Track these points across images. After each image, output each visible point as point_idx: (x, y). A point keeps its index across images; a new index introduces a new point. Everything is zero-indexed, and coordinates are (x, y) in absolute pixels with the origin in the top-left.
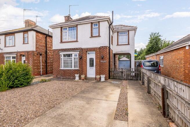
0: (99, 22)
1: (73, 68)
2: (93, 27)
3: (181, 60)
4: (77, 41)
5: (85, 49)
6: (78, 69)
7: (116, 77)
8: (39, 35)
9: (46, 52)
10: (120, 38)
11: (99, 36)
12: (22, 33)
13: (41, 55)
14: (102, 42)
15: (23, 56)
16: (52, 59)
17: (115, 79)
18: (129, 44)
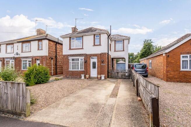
0: (100, 34)
1: (79, 70)
2: (96, 38)
3: (162, 63)
4: (82, 49)
5: (89, 55)
6: (83, 70)
7: (113, 77)
8: (51, 42)
9: (56, 56)
10: (117, 45)
11: (100, 45)
12: (37, 42)
13: (52, 59)
14: (102, 49)
15: (38, 60)
16: (60, 62)
17: (112, 78)
18: (124, 51)
